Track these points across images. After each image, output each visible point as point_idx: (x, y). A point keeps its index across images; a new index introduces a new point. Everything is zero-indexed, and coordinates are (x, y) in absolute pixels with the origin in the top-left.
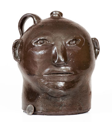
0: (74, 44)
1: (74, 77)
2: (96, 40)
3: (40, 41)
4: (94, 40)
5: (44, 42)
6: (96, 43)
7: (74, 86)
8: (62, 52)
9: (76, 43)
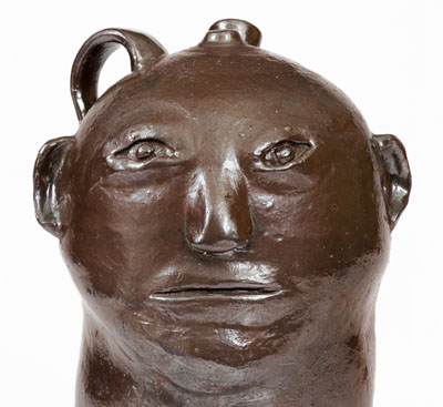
0: (284, 164)
1: (282, 305)
2: (395, 145)
3: (137, 146)
4: (386, 142)
5: (152, 153)
6: (395, 156)
7: (280, 345)
8: (228, 197)
9: (291, 158)
